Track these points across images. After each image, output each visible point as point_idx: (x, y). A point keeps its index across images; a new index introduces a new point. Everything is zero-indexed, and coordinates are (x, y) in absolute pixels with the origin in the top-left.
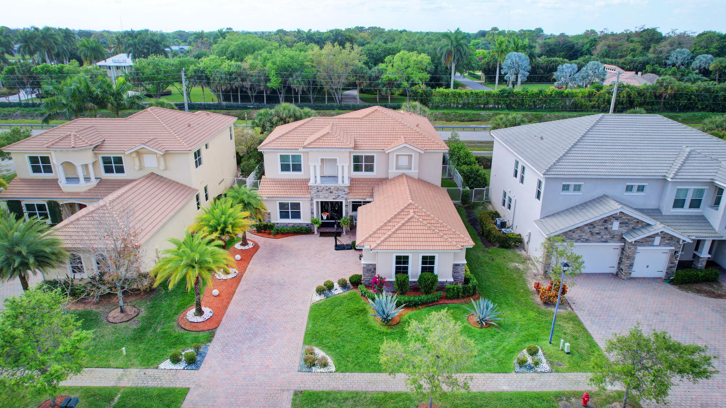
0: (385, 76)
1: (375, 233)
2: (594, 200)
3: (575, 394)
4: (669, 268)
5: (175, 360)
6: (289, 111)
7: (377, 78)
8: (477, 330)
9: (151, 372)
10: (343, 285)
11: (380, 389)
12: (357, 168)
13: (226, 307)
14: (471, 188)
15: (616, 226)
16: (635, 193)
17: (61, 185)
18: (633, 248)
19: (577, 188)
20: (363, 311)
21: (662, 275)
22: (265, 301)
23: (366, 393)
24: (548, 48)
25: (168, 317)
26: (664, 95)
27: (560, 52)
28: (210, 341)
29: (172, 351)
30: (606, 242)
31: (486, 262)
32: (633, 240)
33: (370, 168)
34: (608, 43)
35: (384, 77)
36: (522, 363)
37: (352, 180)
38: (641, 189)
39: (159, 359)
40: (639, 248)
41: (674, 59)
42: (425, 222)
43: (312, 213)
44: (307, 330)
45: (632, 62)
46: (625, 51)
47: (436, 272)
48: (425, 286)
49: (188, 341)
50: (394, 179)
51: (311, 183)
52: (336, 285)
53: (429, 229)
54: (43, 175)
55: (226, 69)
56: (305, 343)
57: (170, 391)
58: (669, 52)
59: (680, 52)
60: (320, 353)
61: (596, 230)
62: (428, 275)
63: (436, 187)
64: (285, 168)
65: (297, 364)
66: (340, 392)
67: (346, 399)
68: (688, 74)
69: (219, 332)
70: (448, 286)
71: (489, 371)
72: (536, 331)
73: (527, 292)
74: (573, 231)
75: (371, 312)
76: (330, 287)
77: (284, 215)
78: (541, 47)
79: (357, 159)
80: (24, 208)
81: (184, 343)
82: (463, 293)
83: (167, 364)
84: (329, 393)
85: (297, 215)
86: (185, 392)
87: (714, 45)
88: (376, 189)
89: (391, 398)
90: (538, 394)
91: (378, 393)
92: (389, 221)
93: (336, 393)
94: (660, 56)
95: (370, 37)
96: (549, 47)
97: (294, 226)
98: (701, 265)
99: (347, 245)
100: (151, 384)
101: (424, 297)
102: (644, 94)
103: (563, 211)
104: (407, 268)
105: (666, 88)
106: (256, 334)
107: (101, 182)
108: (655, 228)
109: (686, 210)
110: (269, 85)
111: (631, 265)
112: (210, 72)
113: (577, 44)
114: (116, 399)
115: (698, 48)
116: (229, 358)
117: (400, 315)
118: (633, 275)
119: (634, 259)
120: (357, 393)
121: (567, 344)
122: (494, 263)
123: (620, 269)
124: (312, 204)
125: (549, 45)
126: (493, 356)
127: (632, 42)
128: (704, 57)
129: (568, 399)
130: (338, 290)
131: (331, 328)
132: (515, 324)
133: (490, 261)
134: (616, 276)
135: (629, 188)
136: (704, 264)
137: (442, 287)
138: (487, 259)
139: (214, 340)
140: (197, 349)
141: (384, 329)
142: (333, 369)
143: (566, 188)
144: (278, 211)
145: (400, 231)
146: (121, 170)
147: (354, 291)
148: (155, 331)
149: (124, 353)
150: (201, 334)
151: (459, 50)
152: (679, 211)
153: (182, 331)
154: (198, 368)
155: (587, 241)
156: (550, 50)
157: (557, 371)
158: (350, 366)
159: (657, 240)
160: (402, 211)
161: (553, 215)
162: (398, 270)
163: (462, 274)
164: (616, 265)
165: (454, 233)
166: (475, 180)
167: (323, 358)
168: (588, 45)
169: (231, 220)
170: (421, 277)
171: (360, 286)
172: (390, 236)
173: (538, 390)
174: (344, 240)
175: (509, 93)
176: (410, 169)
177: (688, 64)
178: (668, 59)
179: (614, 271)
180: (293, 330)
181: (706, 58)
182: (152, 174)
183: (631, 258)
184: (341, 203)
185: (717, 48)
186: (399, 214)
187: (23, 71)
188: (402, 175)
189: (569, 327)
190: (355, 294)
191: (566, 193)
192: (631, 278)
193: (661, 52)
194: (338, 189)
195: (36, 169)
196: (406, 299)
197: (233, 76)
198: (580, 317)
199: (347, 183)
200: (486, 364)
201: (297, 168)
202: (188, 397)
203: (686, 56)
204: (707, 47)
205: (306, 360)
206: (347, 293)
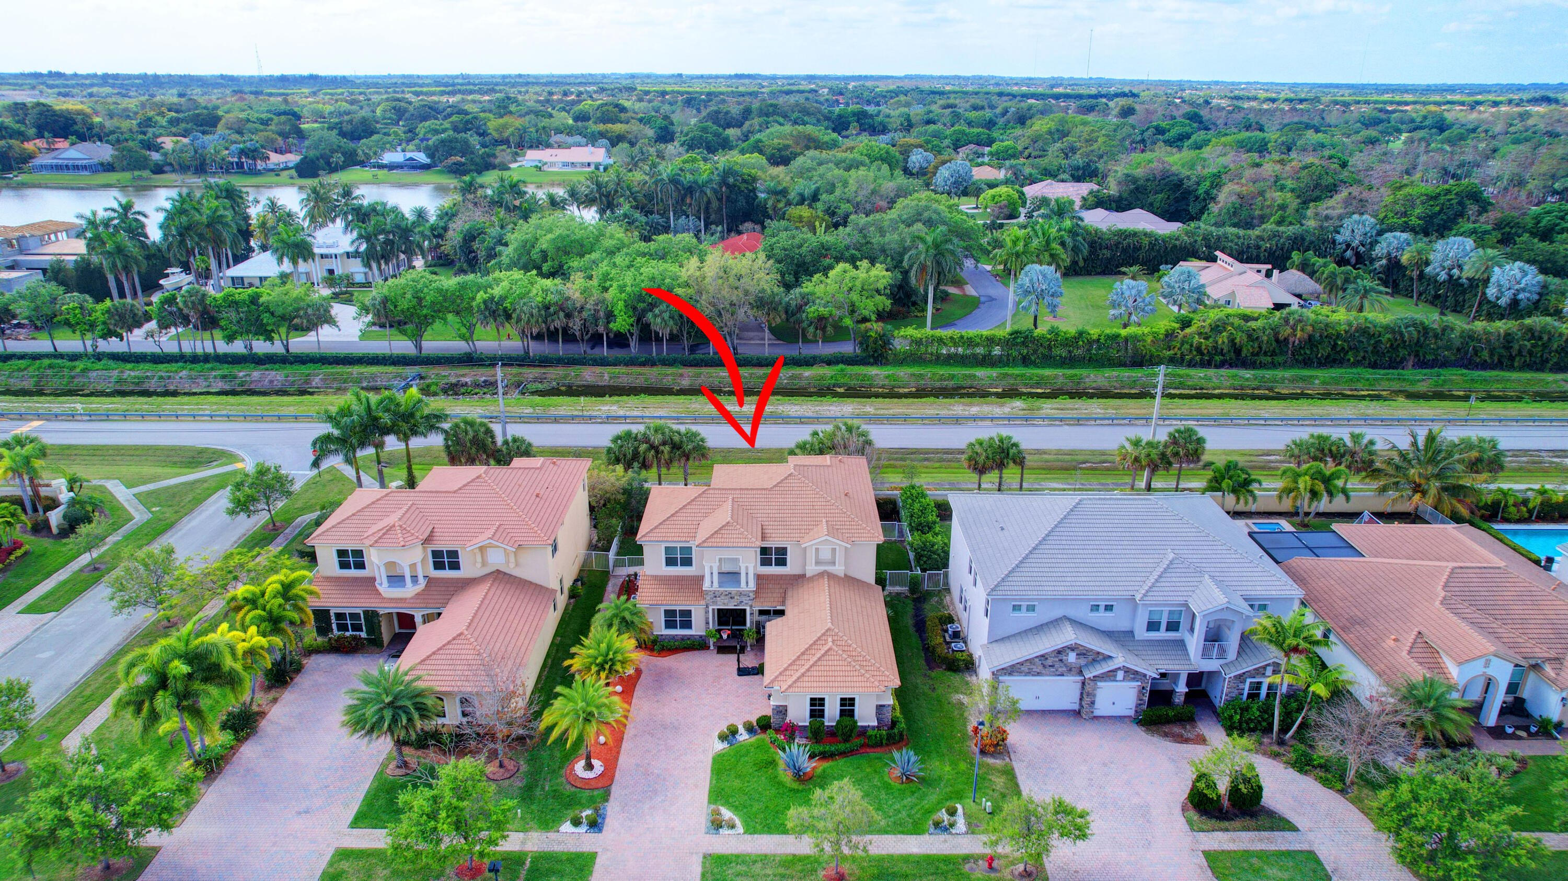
0: (812, 309)
1: (786, 670)
2: (1052, 622)
3: (982, 857)
4: (1138, 705)
5: (576, 822)
6: (663, 434)
7: (800, 308)
8: (896, 785)
9: (552, 835)
10: (750, 729)
11: (789, 851)
12: (765, 562)
13: (617, 758)
14: (924, 570)
15: (1072, 657)
16: (1101, 613)
17: (381, 589)
18: (1092, 684)
19: (1031, 608)
20: (772, 763)
21: (1132, 713)
22: (659, 751)
23: (774, 855)
24: (1132, 187)
25: (554, 771)
26: (1291, 340)
27: (1156, 193)
28: (607, 801)
29: (571, 813)
30: (1062, 675)
31: (924, 694)
32: (1091, 675)
33: (782, 562)
34: (1237, 188)
35: (812, 311)
36: (937, 825)
37: (759, 578)
38: (1109, 608)
39: (559, 821)
40: (1099, 684)
41: (1348, 233)
42: (845, 656)
43: (707, 623)
44: (711, 788)
45: (1275, 236)
46: (1268, 207)
47: (856, 717)
48: (843, 734)
49: (584, 801)
50: (812, 578)
51: (706, 585)
52: (741, 729)
53: (849, 664)
54: (353, 573)
55: (539, 299)
56: (710, 802)
57: (579, 855)
58: (1341, 218)
59: (1358, 222)
60: (727, 814)
61: (1049, 662)
62: (847, 719)
63: (868, 585)
64: (670, 562)
65: (703, 826)
66: (749, 855)
67: (755, 862)
68: (1356, 278)
69: (615, 789)
70: (870, 732)
71: (903, 833)
72: (961, 787)
73: (965, 737)
74: (1022, 664)
75: (782, 765)
76: (733, 732)
77: (670, 624)
78: (1119, 183)
79: (764, 551)
80: (333, 618)
81: (580, 803)
82: (888, 739)
83: (567, 827)
84: (738, 856)
85: (687, 624)
86: (593, 856)
87: (1418, 211)
88: (789, 593)
89: (800, 860)
90: (946, 856)
91: (787, 855)
92: (803, 654)
93: (745, 856)
94: (1326, 224)
95: (788, 178)
96: (1134, 183)
97: (683, 638)
98: (1179, 699)
99: (753, 668)
100: (557, 848)
101: (842, 747)
102: (1257, 338)
103: (1014, 635)
104: (823, 711)
105: (1294, 328)
106: (655, 792)
107: (430, 581)
108: (1116, 661)
109: (1162, 634)
110: (614, 326)
111: (1093, 703)
112: (511, 304)
113: (1188, 178)
114: (528, 863)
115: (1390, 215)
116: (631, 820)
117: (814, 768)
118: (1097, 713)
119: (1094, 696)
120: (766, 856)
121: (989, 804)
122: (934, 695)
123: (1081, 706)
124: (707, 612)
125: (1134, 180)
126: (909, 816)
127: (1282, 188)
128: (1394, 237)
129: (976, 861)
130: (743, 736)
131: (737, 783)
132: (940, 778)
133: (929, 692)
134: (1077, 714)
135: (1095, 608)
136: (1182, 698)
137: (863, 731)
138: (926, 689)
139: (612, 799)
140: (596, 810)
141: (795, 785)
142: (742, 831)
143: (1016, 608)
144: (663, 619)
145: (815, 668)
146: (455, 566)
147: (762, 736)
148: (543, 788)
149: (519, 815)
150: (596, 793)
151: (939, 263)
152: (1153, 635)
153: (574, 789)
154: (600, 831)
155: (1039, 674)
156: (1137, 189)
157: (973, 833)
158: (759, 827)
159: (1120, 675)
160: (819, 638)
161: (1003, 639)
162: (813, 714)
163: (888, 716)
164: (1078, 701)
165: (878, 670)
166: (929, 558)
167: (731, 819)
168: (1208, 184)
169: (619, 657)
170: (838, 722)
171: (769, 731)
172: (803, 675)
173: (946, 852)
174: (748, 660)
175: (1026, 337)
176: (834, 563)
177: (1371, 243)
178: (1338, 233)
179: (1076, 707)
180: (696, 786)
181: (1398, 239)
182: (498, 571)
183: (1092, 695)
184: (745, 610)
185: (1419, 218)
186: (815, 643)
187: (193, 302)
188: (821, 575)
189: (999, 782)
190: (763, 740)
191: (1017, 614)
192: (1095, 717)
193: (1327, 218)
194: (741, 594)
195: (344, 565)
196: (821, 749)
197: (552, 310)
198: (1017, 771)
199: (752, 586)
200: (900, 825)
201: (687, 562)
202: (598, 860)
203: (1368, 229)
204: (1405, 214)
205: (713, 822)
206: (754, 739)
